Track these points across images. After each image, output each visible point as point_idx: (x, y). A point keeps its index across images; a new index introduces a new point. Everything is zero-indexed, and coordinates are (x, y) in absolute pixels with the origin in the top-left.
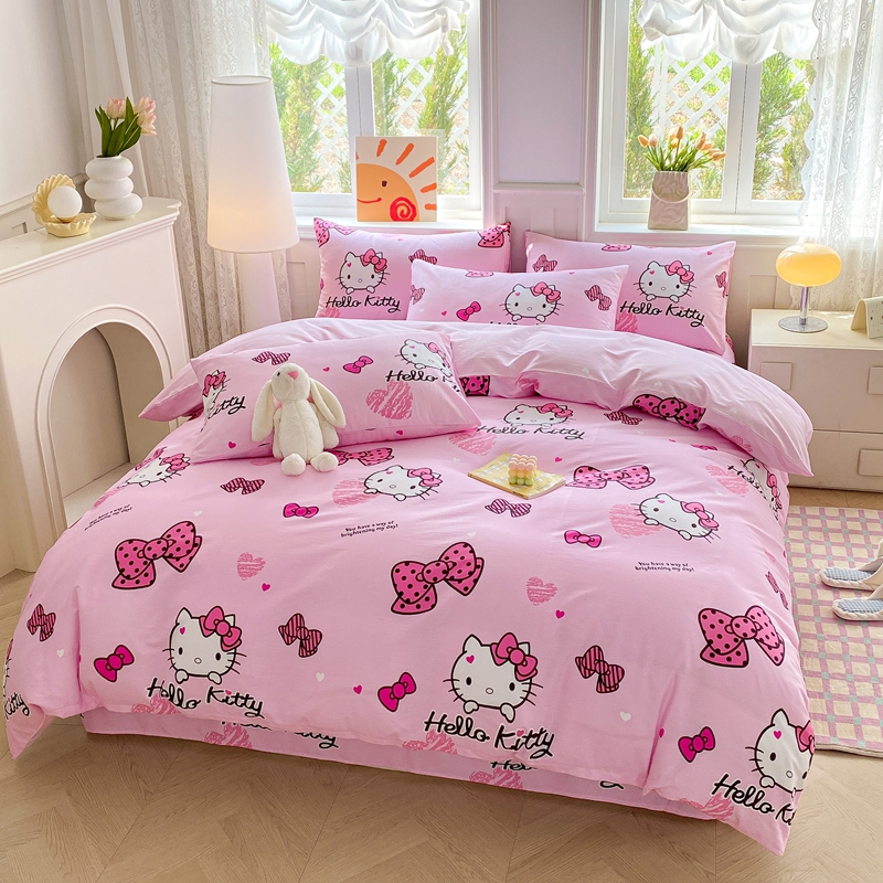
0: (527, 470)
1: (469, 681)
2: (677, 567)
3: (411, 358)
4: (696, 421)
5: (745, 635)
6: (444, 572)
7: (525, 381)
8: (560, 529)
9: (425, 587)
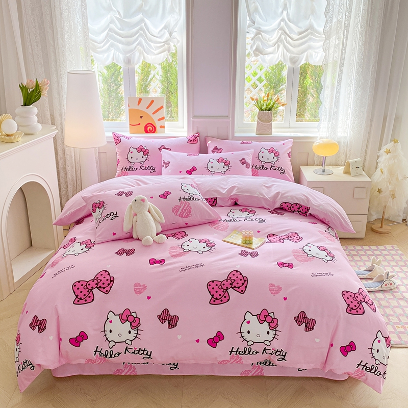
0: (250, 237)
1: (249, 332)
2: (327, 274)
3: (187, 191)
4: (306, 212)
5: (361, 300)
6: (230, 284)
7: (232, 199)
8: (275, 261)
9: (223, 291)
